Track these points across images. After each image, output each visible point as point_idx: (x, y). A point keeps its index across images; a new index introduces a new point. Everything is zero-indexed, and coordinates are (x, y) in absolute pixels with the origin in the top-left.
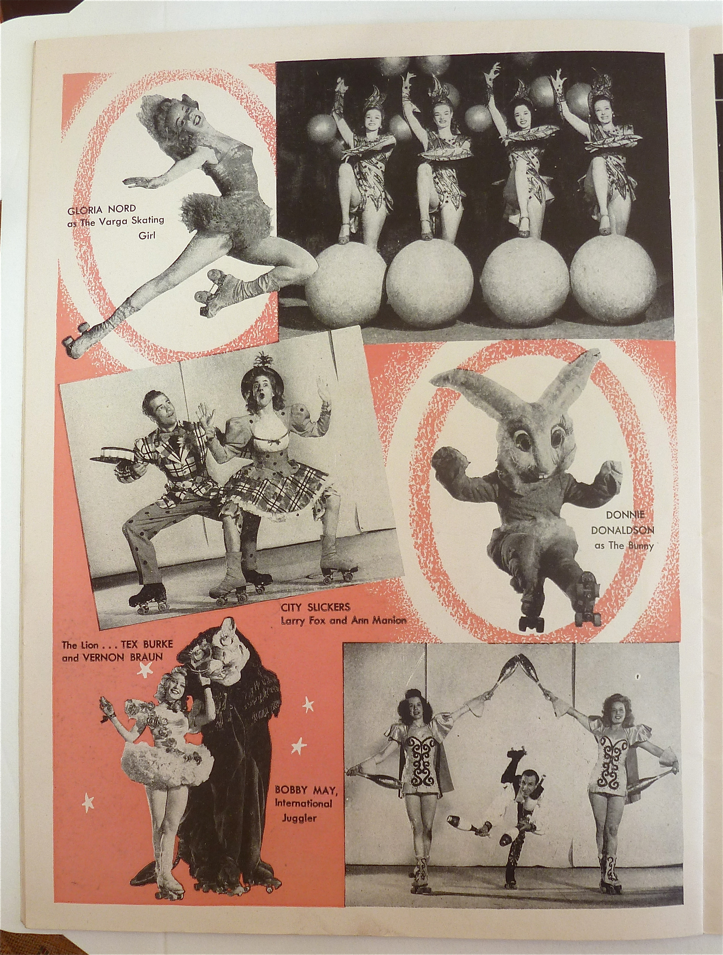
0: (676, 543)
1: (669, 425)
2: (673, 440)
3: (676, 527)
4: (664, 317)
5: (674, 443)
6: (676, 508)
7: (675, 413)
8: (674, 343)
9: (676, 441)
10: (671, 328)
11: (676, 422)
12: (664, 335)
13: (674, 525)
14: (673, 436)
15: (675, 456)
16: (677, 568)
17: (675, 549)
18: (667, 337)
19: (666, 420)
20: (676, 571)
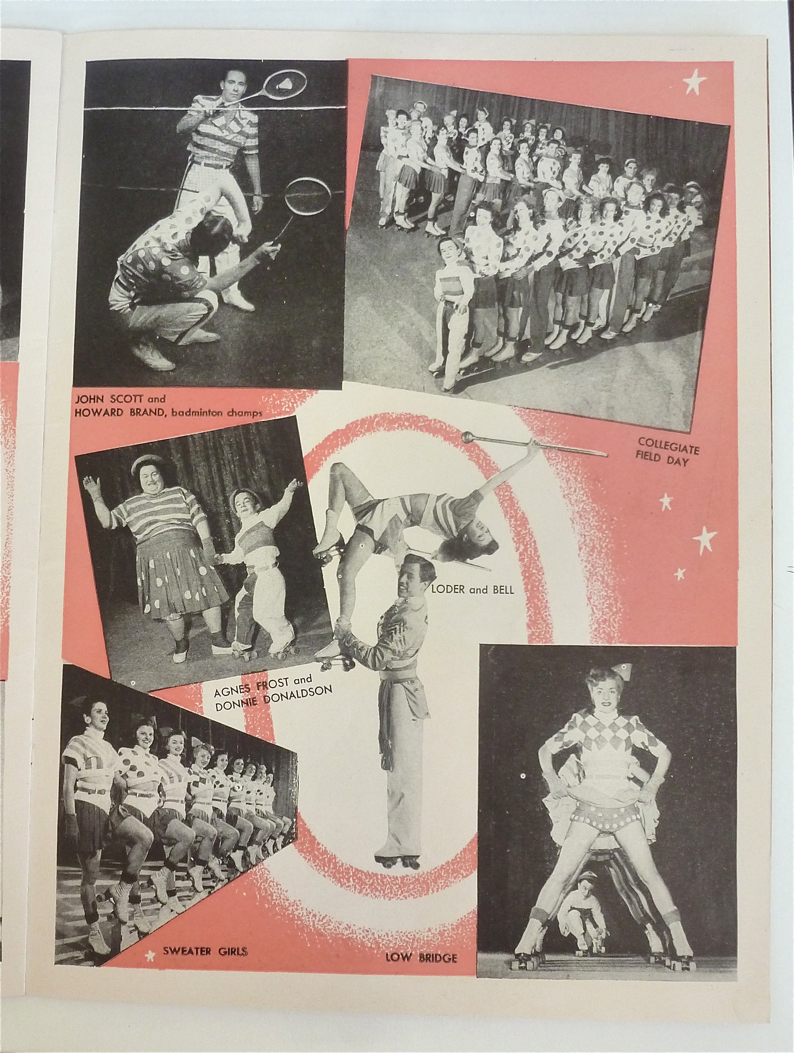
0: (6, 575)
1: (7, 450)
2: (9, 466)
3: (8, 559)
4: (8, 337)
5: (10, 470)
6: (8, 538)
7: (14, 437)
8: (18, 364)
9: (13, 468)
10: (15, 349)
11: (15, 448)
12: (6, 356)
13: (5, 556)
14: (10, 462)
15: (10, 483)
16: (8, 602)
17: (6, 582)
18: (10, 357)
19: (3, 445)
20: (6, 605)
